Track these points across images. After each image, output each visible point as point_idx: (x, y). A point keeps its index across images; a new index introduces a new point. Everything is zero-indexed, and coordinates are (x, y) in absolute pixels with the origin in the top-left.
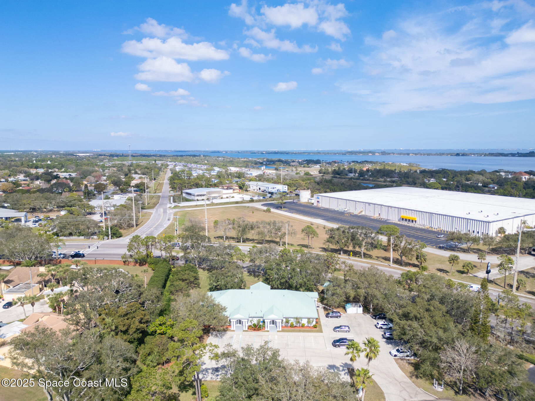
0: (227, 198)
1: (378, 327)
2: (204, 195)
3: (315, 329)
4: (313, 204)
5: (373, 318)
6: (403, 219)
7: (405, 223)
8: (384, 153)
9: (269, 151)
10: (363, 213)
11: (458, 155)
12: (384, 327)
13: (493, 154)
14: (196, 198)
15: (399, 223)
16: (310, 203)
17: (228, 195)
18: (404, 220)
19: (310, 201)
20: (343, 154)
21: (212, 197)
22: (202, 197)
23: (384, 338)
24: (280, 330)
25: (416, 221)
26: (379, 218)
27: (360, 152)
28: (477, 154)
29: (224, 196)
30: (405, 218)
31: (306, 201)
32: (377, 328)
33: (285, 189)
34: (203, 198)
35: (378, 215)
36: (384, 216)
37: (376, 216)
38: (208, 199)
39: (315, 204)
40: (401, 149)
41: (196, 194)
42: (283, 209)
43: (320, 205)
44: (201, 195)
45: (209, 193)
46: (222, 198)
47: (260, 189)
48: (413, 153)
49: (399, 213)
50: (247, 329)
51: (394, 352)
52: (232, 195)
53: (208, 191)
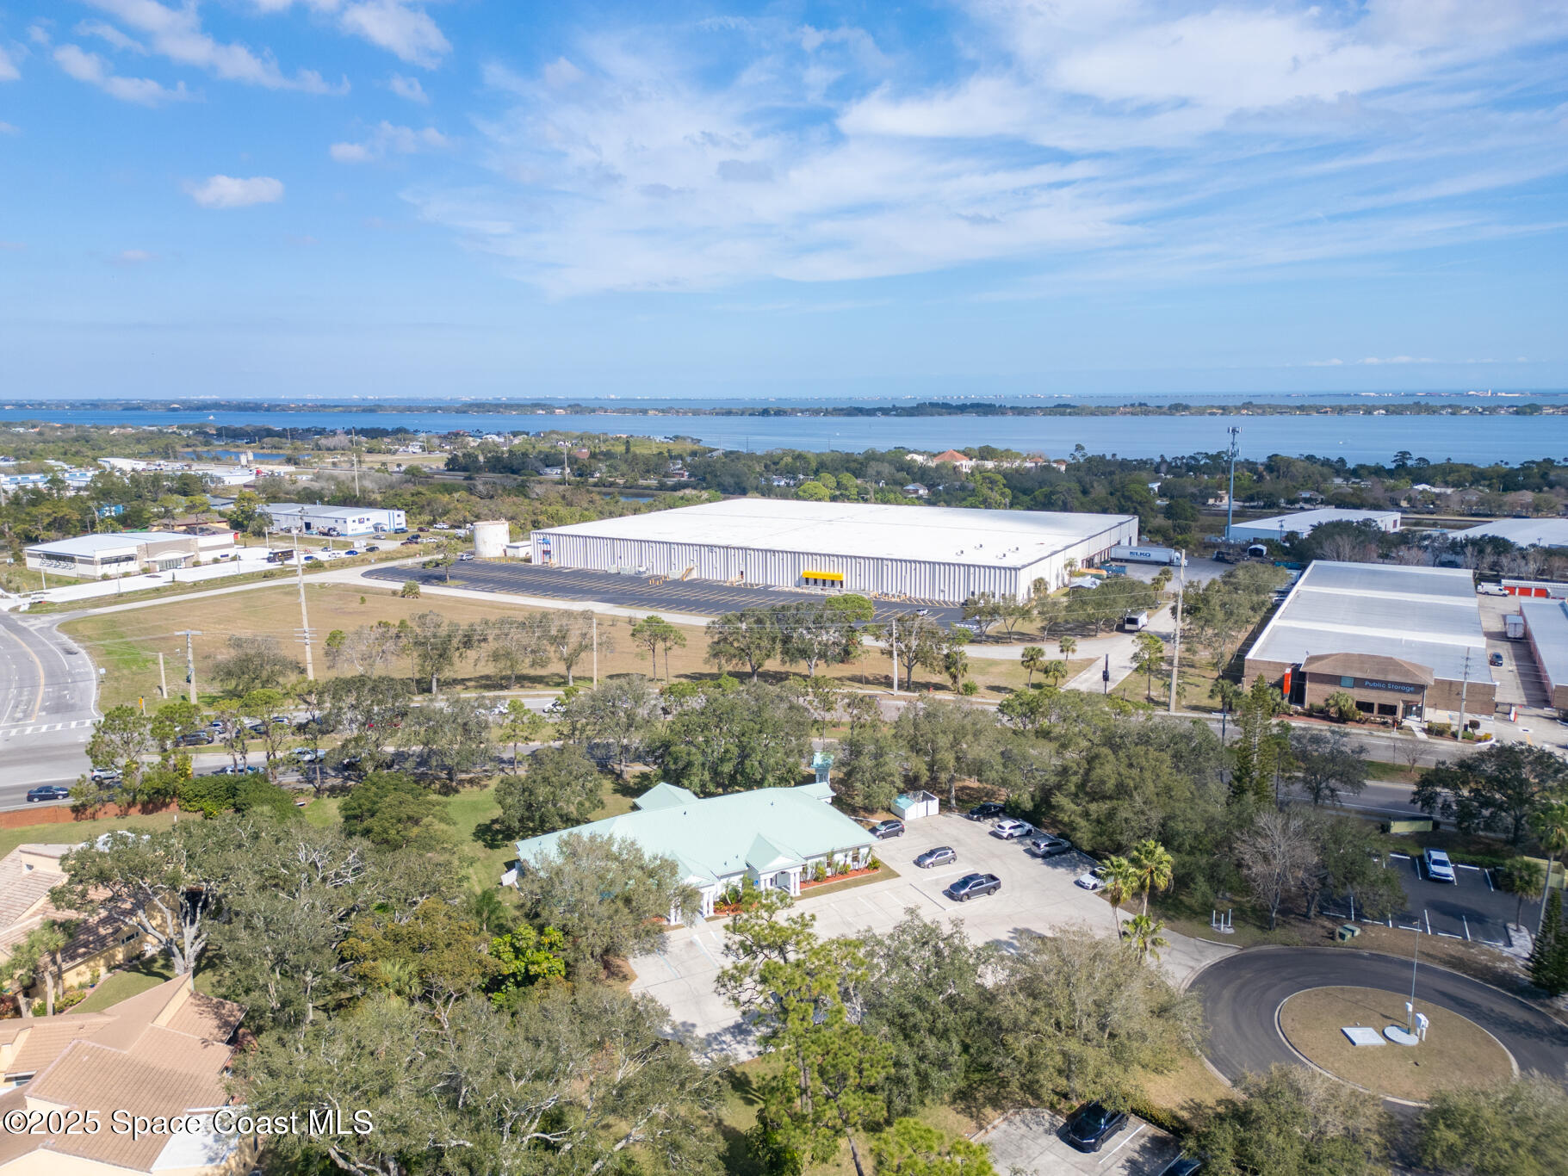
0: (216, 561)
1: (1005, 835)
2: (129, 558)
3: (876, 873)
4: (528, 560)
5: (972, 819)
6: (807, 581)
7: (817, 590)
8: (576, 408)
9: (190, 401)
10: (694, 575)
11: (765, 412)
12: (1017, 833)
13: (842, 410)
14: (101, 570)
15: (799, 590)
16: (513, 558)
17: (217, 554)
18: (811, 582)
19: (510, 552)
20: (458, 411)
21: (161, 563)
22: (123, 564)
23: (1034, 855)
24: (798, 894)
25: (841, 583)
26: (745, 584)
27: (509, 406)
28: (807, 410)
29: (205, 557)
30: (812, 577)
31: (498, 553)
32: (1000, 837)
33: (398, 520)
34: (125, 567)
35: (738, 576)
36: (755, 578)
37: (734, 578)
38: (145, 571)
39: (537, 561)
40: (613, 397)
41: (98, 557)
42: (449, 582)
43: (555, 562)
44: (117, 560)
45: (149, 549)
46: (196, 564)
47: (308, 526)
48: (656, 410)
49: (796, 566)
50: (712, 914)
51: (1089, 880)
52: (232, 552)
53: (142, 542)
